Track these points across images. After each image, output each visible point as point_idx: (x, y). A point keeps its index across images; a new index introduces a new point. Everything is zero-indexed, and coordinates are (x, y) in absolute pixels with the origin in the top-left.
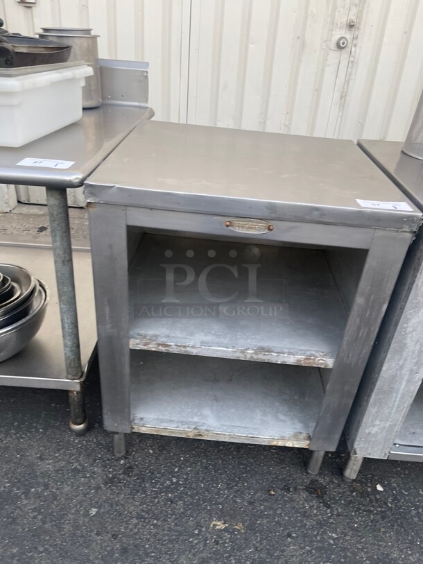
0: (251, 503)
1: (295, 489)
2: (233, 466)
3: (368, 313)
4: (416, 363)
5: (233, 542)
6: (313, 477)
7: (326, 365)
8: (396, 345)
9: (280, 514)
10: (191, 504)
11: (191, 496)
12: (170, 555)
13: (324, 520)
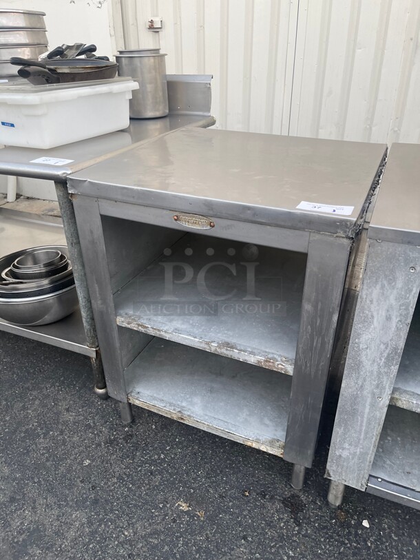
0: (221, 496)
1: (272, 498)
2: (221, 459)
3: (318, 322)
4: (377, 386)
5: (188, 525)
6: (295, 491)
7: (286, 371)
8: (351, 361)
9: (245, 516)
10: (167, 481)
11: (170, 474)
12: (130, 518)
13: (287, 536)
